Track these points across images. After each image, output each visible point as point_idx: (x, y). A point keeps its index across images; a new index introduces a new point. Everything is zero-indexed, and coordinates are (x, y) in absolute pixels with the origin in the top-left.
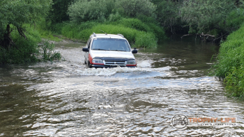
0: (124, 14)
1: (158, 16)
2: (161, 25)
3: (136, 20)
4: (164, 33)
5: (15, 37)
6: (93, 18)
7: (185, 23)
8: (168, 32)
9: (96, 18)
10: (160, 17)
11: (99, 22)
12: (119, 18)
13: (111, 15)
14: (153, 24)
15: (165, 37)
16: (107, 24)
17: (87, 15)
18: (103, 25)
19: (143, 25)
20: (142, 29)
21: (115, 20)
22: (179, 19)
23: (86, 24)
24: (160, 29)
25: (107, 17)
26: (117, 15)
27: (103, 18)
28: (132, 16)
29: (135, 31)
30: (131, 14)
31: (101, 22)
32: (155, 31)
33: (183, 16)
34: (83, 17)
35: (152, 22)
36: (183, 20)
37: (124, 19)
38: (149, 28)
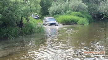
0: (73, 10)
1: (89, 10)
2: (90, 14)
3: (79, 13)
4: (92, 18)
5: (25, 23)
6: (59, 13)
7: (101, 13)
8: (94, 17)
9: (61, 13)
10: (90, 11)
11: (62, 14)
12: (71, 12)
13: (67, 11)
14: (86, 14)
15: (93, 20)
16: (65, 15)
17: (56, 12)
18: (63, 16)
19: (82, 15)
20: (81, 17)
21: (69, 13)
22: (99, 11)
23: (56, 15)
24: (90, 16)
25: (65, 12)
26: (70, 11)
27: (64, 12)
28: (77, 11)
29: (78, 17)
30: (76, 10)
31: (63, 14)
32: (88, 17)
33: (101, 10)
34: (55, 12)
35: (86, 13)
36: (100, 12)
37: (73, 13)
38: (85, 16)
